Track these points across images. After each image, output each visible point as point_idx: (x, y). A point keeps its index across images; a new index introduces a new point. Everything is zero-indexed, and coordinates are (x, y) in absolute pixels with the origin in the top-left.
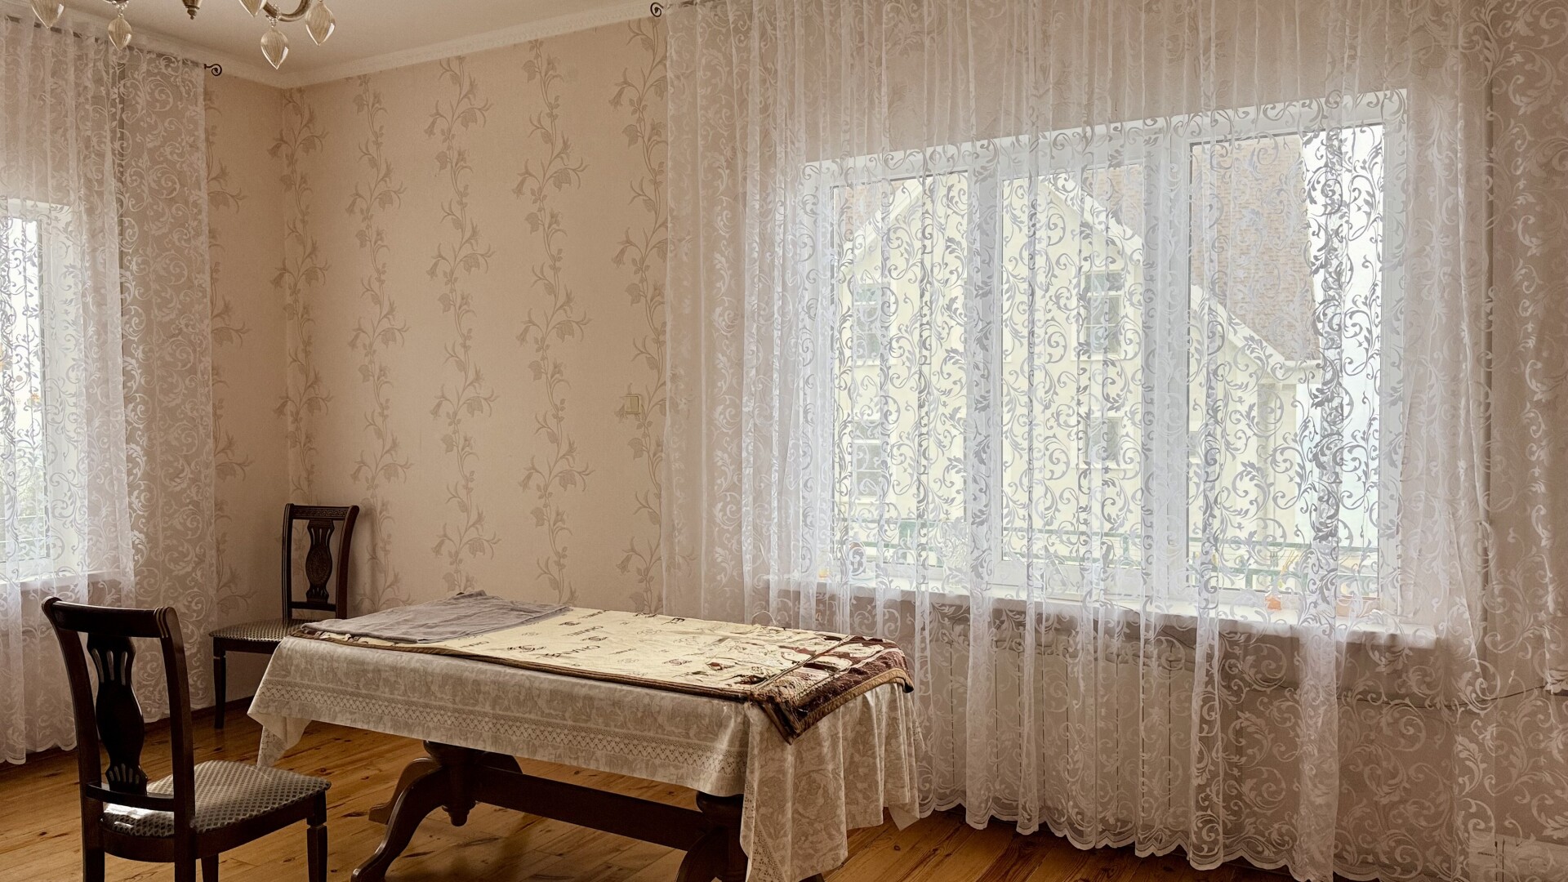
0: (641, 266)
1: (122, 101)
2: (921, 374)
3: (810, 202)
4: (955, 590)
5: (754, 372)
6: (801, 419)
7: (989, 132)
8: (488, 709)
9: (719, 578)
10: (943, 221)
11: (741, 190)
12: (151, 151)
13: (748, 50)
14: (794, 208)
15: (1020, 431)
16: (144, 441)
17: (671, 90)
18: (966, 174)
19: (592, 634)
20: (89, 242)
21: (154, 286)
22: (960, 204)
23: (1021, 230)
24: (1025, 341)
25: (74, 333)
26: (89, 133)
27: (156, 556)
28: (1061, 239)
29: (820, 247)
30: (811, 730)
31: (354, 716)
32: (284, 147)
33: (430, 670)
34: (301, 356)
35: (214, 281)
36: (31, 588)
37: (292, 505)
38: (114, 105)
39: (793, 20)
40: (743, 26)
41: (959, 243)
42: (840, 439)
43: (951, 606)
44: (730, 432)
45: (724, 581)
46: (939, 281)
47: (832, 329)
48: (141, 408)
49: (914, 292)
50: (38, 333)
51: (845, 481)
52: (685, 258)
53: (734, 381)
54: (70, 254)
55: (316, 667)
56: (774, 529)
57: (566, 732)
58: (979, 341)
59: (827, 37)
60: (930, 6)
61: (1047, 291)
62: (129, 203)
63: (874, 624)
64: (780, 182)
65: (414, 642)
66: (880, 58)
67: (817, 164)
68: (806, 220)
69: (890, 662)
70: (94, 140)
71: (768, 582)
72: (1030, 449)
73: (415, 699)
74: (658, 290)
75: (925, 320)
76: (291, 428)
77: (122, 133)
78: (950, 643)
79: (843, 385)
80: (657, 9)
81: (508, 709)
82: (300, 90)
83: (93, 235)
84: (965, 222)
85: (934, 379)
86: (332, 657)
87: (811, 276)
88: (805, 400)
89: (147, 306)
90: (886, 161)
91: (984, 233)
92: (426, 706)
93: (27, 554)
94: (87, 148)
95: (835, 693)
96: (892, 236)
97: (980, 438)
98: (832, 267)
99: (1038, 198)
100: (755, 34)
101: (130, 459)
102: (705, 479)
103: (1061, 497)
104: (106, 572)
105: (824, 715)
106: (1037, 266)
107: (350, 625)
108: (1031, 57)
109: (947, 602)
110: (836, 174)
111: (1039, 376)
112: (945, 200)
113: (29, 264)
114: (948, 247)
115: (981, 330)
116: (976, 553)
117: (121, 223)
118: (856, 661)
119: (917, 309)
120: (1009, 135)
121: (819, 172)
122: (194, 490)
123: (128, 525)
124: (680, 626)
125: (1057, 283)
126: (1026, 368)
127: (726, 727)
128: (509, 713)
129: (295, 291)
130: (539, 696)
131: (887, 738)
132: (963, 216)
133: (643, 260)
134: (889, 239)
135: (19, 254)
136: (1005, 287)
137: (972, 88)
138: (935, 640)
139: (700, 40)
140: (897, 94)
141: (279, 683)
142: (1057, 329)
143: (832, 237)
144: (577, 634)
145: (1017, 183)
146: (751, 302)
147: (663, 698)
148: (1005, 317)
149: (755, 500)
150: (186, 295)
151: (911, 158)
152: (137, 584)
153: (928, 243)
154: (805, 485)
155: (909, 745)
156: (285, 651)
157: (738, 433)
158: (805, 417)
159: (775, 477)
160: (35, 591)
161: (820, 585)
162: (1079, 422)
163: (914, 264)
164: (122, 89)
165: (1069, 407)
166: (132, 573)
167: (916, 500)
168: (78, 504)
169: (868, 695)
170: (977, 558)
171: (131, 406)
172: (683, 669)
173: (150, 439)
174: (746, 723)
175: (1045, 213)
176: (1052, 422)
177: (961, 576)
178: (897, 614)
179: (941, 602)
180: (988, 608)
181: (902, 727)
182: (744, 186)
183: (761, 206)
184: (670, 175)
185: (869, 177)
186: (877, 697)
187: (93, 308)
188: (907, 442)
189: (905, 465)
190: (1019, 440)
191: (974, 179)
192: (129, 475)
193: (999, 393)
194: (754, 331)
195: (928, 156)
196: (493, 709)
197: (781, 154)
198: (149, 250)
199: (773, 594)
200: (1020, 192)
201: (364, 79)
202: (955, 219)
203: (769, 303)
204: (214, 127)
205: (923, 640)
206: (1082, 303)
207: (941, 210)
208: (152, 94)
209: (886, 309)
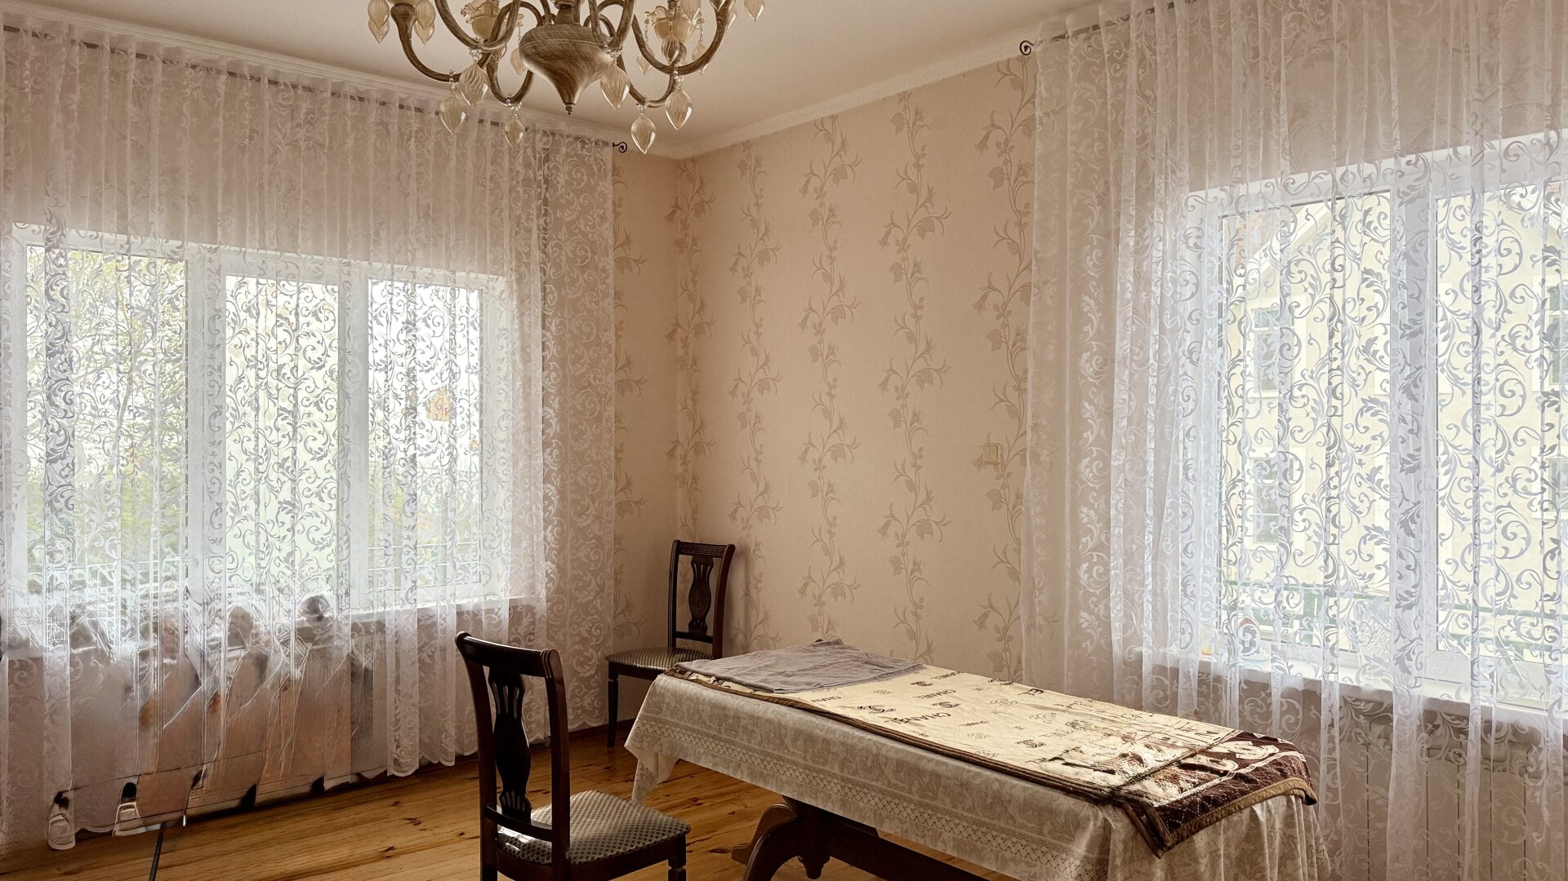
0: (1003, 312)
1: (547, 181)
2: (1329, 427)
3: (1194, 235)
4: (1372, 683)
5: (1125, 423)
6: (1181, 476)
7: (1418, 144)
8: (836, 770)
9: (1084, 645)
10: (1358, 250)
11: (1113, 226)
12: (569, 224)
13: (1124, 79)
14: (1175, 243)
15: (1462, 497)
16: (558, 482)
17: (1039, 128)
18: (1388, 195)
19: (944, 698)
20: (518, 308)
21: (569, 344)
22: (1380, 230)
23: (1461, 257)
24: (1469, 390)
25: (505, 388)
26: (519, 212)
27: (565, 584)
28: (1516, 267)
29: (1205, 284)
30: (1184, 844)
31: (716, 760)
32: (679, 212)
33: (783, 723)
34: (690, 403)
35: (618, 337)
36: (465, 609)
37: (679, 542)
38: (539, 186)
39: (1175, 44)
40: (1118, 55)
41: (1378, 275)
42: (1228, 500)
43: (1368, 702)
44: (1097, 487)
45: (1090, 648)
46: (1353, 319)
47: (1219, 374)
48: (556, 452)
49: (1322, 330)
50: (478, 388)
51: (1233, 548)
52: (1049, 302)
53: (1102, 432)
54: (505, 317)
55: (685, 707)
56: (1148, 597)
57: (912, 806)
58: (1406, 389)
59: (1215, 56)
60: (1340, 10)
61: (1498, 329)
62: (550, 271)
63: (1268, 715)
64: (1159, 215)
65: (771, 691)
66: (1278, 73)
67: (1202, 193)
68: (1189, 256)
69: (1286, 770)
70: (524, 217)
71: (1140, 655)
72: (1476, 520)
73: (769, 750)
74: (1021, 335)
75: (1335, 365)
76: (680, 469)
77: (546, 210)
78: (1367, 745)
79: (1232, 438)
80: (1026, 47)
81: (855, 773)
82: (693, 160)
83: (521, 301)
84: (1387, 250)
85: (1347, 433)
86: (698, 699)
87: (1194, 317)
88: (1185, 454)
89: (563, 362)
90: (1285, 186)
91: (1412, 263)
92: (780, 758)
93: (463, 579)
94: (518, 225)
95: (1216, 803)
96: (1293, 268)
97: (1406, 506)
98: (1220, 305)
99: (1485, 219)
100: (1133, 62)
101: (546, 497)
102: (1068, 536)
103: (1519, 580)
104: (523, 596)
105: (1201, 827)
106: (1483, 300)
107: (717, 667)
108: (1473, 56)
109: (1363, 697)
110: (1225, 203)
111: (1488, 431)
112: (1360, 226)
113: (471, 328)
114: (1365, 280)
115: (1409, 377)
116: (1401, 643)
117: (544, 290)
118: (1243, 764)
119: (1324, 352)
120: (1444, 147)
121: (1205, 202)
122: (597, 526)
123: (543, 556)
124: (1038, 699)
125: (1511, 321)
126: (1470, 421)
127: (1084, 829)
128: (857, 778)
129: (685, 345)
130: (886, 764)
131: (1281, 858)
132: (1383, 244)
133: (1005, 305)
134: (1289, 273)
135: (464, 320)
136: (1441, 325)
137: (1395, 97)
138: (1347, 739)
139: (1071, 74)
140: (1299, 111)
141: (653, 719)
142: (1512, 376)
143: (1220, 272)
144: (928, 696)
145: (1455, 202)
146: (1122, 346)
147: (1014, 786)
148: (1441, 360)
149: (1126, 563)
150: (594, 351)
151: (1317, 180)
152: (548, 609)
153: (1338, 276)
154: (1185, 550)
155: (1311, 865)
156: (658, 689)
157: (1106, 489)
158: (1186, 474)
159: (1149, 539)
160: (468, 612)
161: (1202, 664)
162: (1543, 490)
163: (1321, 301)
164: (546, 172)
165: (1530, 470)
166: (544, 599)
167: (1322, 575)
168: (504, 537)
169: (1257, 808)
170: (1403, 649)
171: (548, 450)
172: (1038, 753)
173: (562, 480)
174: (1106, 828)
175: (1494, 237)
176: (1506, 488)
177: (1381, 667)
178: (1297, 705)
179: (1355, 696)
180: (1417, 709)
181: (1301, 849)
182: (1117, 222)
183: (1137, 243)
184: (1035, 216)
185: (1265, 204)
186: (1269, 811)
187: (520, 366)
188: (1313, 506)
189: (1310, 532)
190: (1461, 508)
191: (1398, 201)
192: (544, 511)
193: (1432, 451)
194: (1126, 378)
195: (1338, 177)
196: (842, 770)
197: (1159, 182)
198: (566, 312)
199: (1146, 668)
200: (1459, 213)
201: (747, 145)
202: (1373, 247)
203: (1144, 348)
204: (620, 199)
205: (1331, 739)
206: (1547, 343)
207: (1355, 238)
208: (570, 174)
209: (1285, 352)
